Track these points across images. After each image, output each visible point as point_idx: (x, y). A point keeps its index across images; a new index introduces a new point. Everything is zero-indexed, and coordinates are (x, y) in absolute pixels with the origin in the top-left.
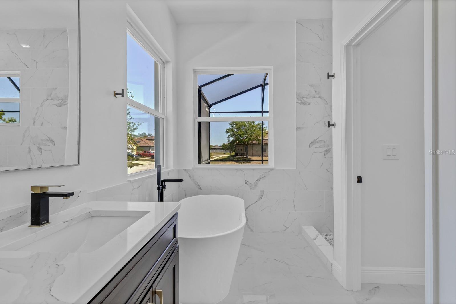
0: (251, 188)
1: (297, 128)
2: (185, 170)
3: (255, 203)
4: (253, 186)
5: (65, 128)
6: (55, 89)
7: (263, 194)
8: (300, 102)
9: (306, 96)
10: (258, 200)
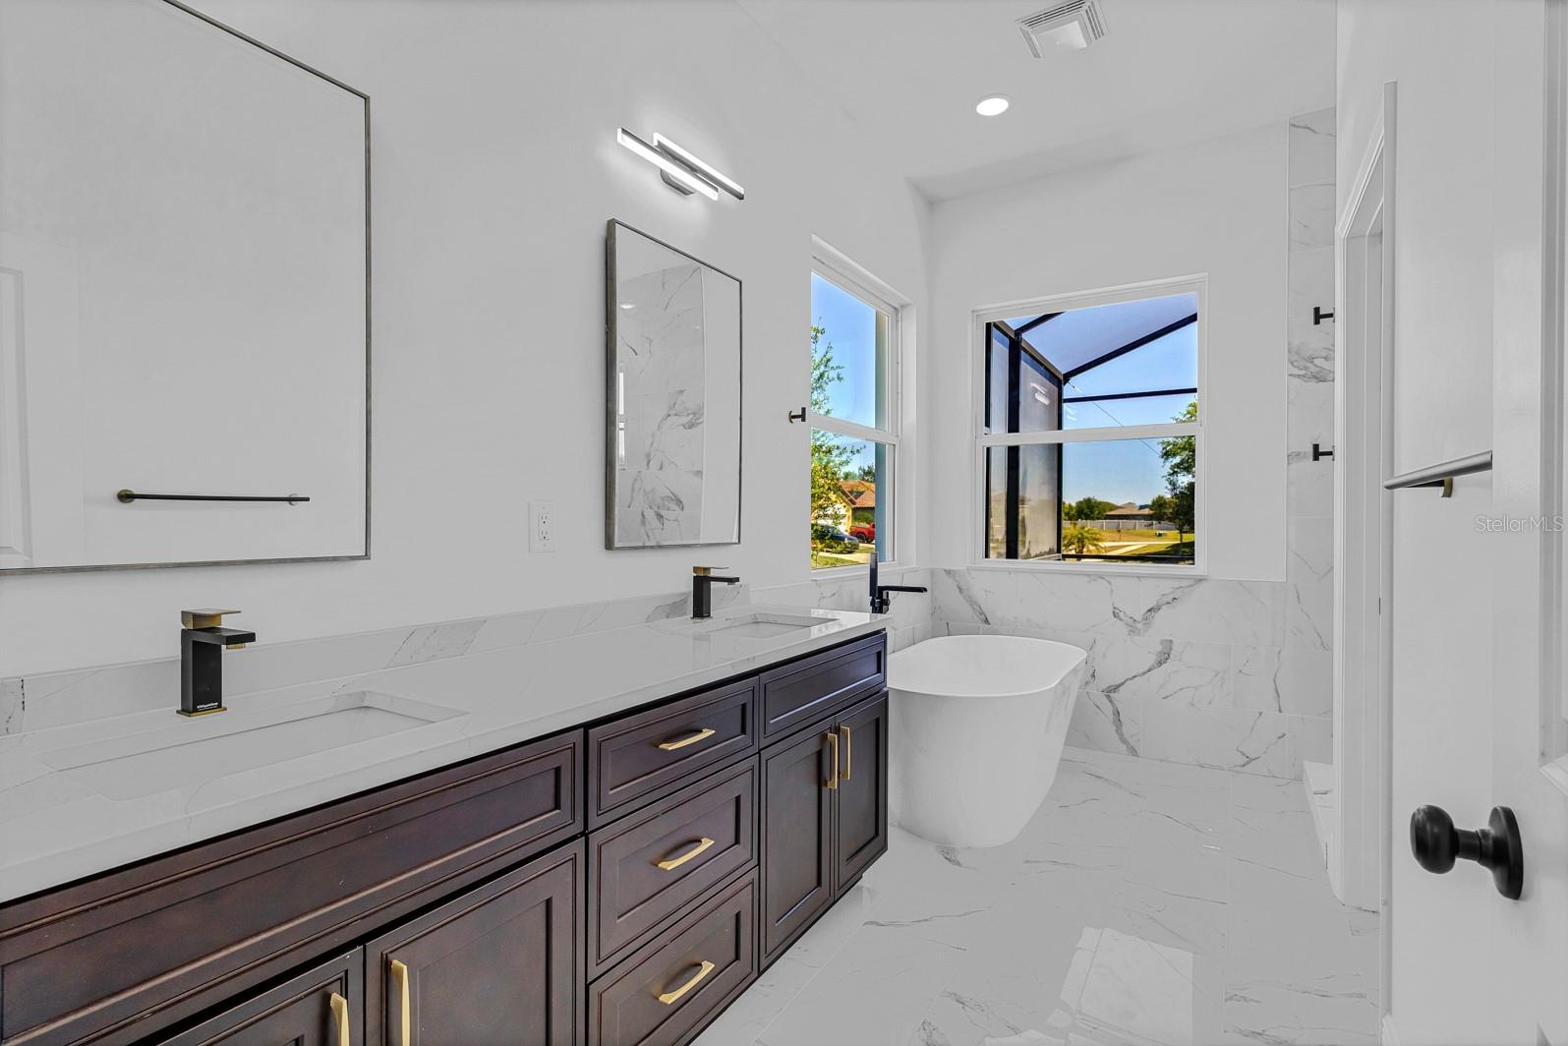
0: (1131, 630)
1: (1288, 456)
2: (948, 572)
3: (1144, 673)
4: (1140, 626)
5: (699, 473)
6: (682, 392)
7: (1171, 649)
8: (1303, 372)
9: (1324, 353)
10: (1153, 666)
